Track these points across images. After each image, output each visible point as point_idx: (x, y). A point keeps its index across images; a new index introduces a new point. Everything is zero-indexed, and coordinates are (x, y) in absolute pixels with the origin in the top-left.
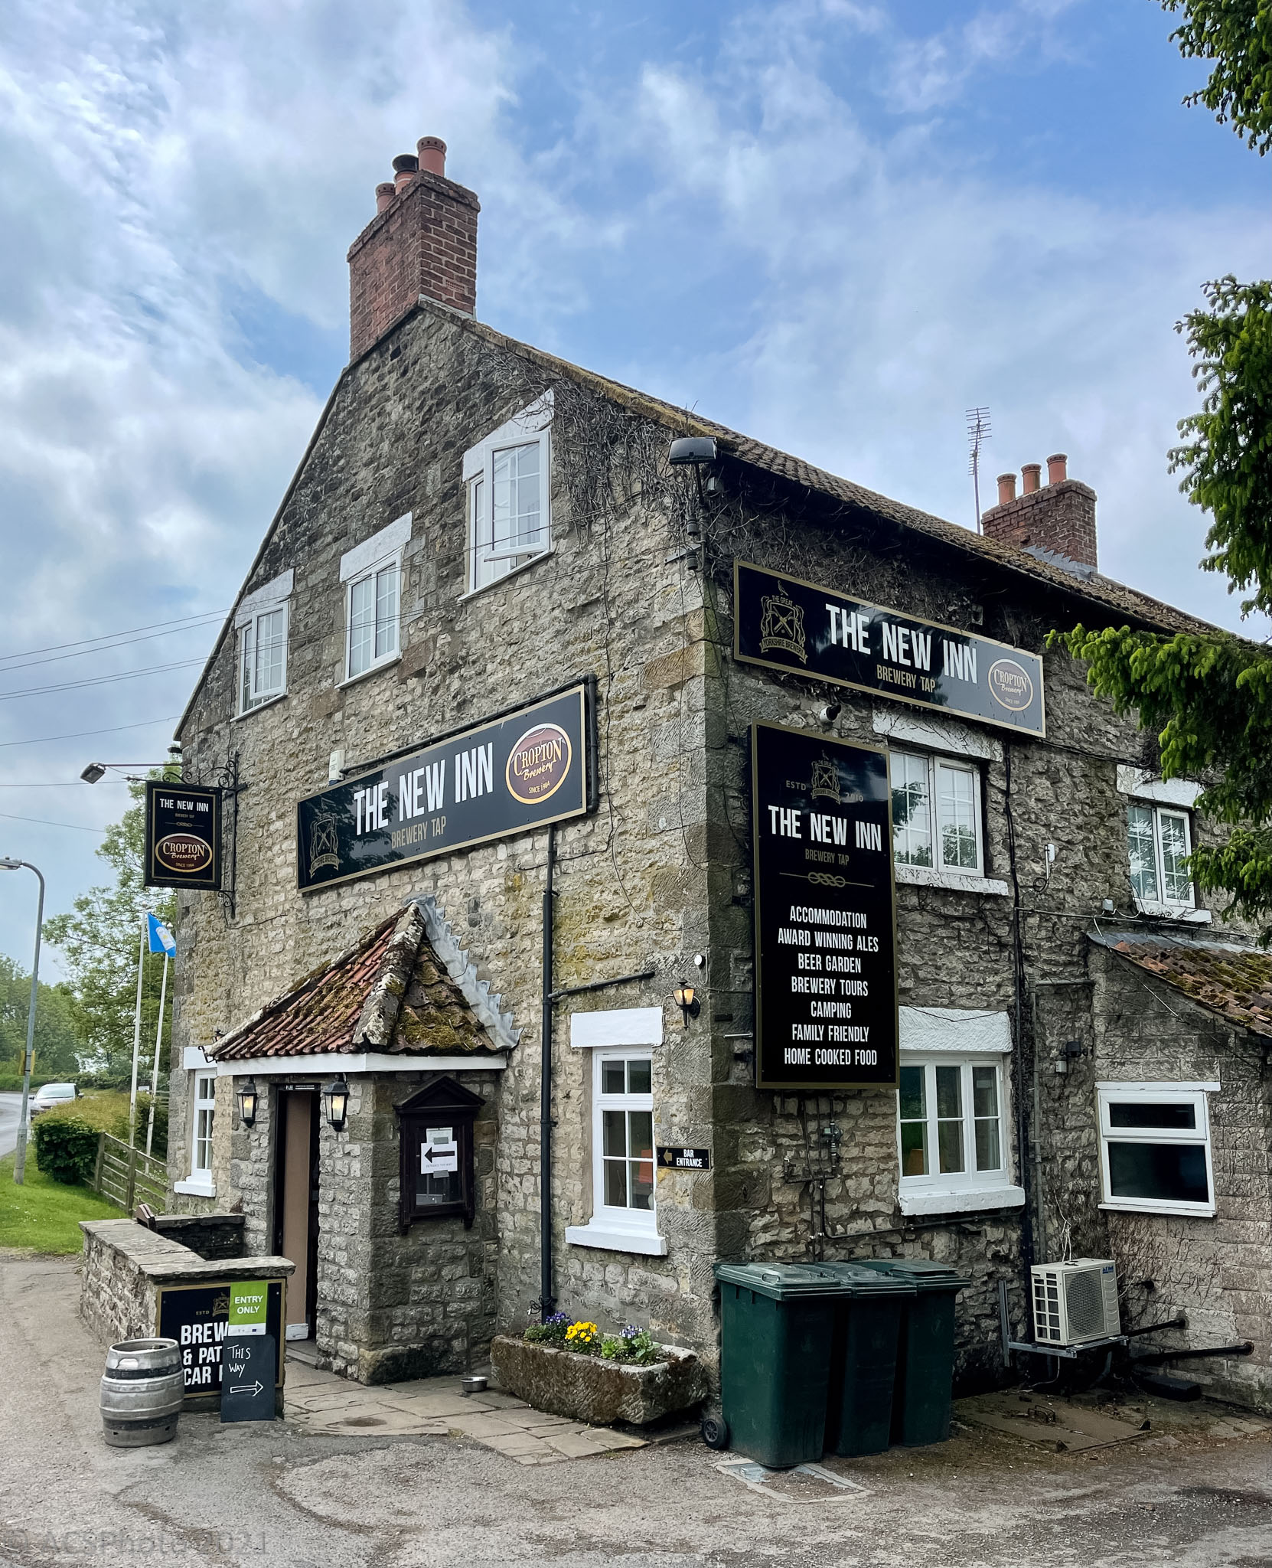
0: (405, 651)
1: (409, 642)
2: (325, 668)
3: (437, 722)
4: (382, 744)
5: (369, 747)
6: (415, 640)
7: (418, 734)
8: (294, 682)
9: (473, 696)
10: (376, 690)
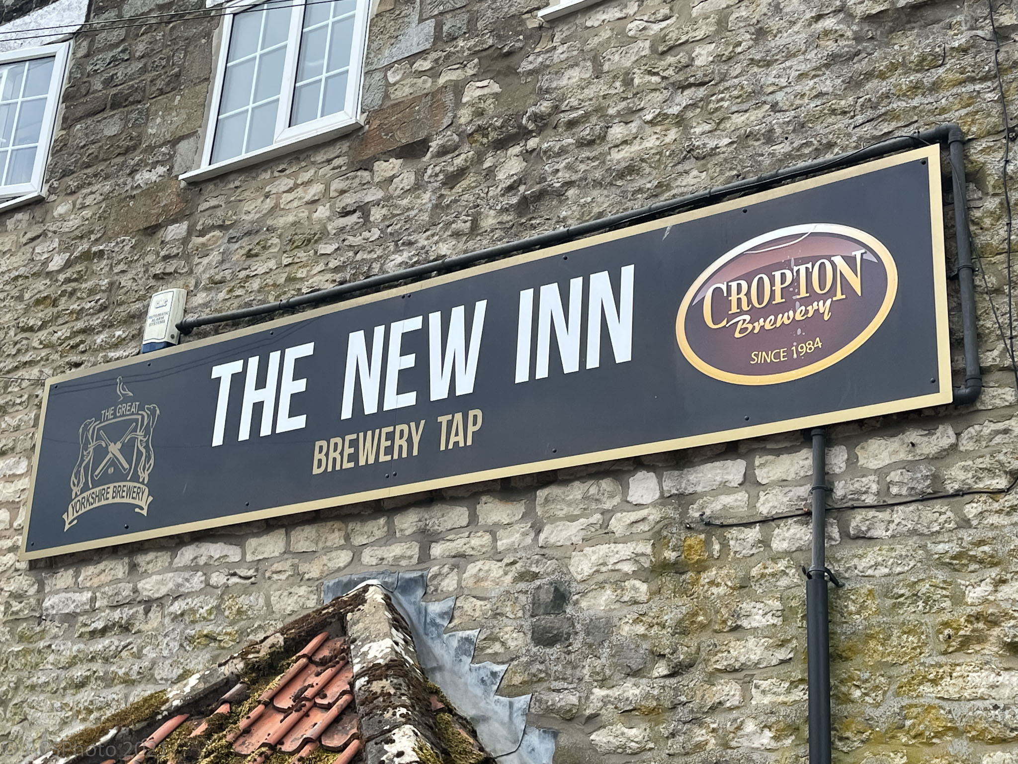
0: (372, 113)
1: (386, 96)
2: (150, 149)
3: (457, 235)
4: (290, 279)
5: (255, 284)
6: (402, 93)
7: (399, 259)
8: (66, 173)
9: (569, 184)
10: (286, 183)
